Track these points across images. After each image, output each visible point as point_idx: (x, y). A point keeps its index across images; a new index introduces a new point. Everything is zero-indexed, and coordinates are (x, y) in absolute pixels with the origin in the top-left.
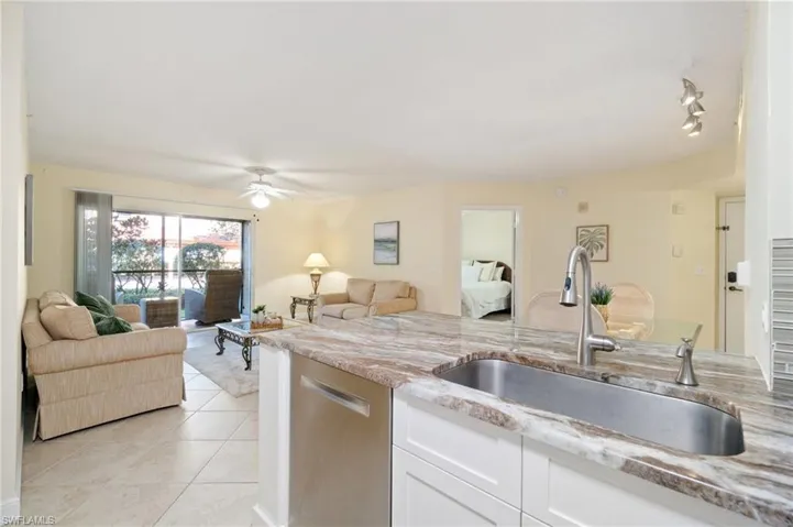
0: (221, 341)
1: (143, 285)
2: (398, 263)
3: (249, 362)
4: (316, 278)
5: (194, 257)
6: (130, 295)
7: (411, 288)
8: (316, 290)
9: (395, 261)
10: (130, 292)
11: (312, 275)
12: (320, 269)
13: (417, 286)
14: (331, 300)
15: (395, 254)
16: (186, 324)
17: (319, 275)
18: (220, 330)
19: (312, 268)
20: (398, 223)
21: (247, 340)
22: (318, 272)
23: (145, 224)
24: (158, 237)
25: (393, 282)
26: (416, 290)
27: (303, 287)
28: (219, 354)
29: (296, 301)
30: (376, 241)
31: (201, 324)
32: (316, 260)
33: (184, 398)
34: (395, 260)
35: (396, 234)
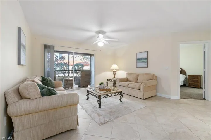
0: (88, 95)
1: (64, 75)
2: (148, 67)
3: (100, 105)
4: (115, 73)
5: (77, 67)
6: (61, 78)
7: (155, 76)
8: (114, 77)
9: (147, 66)
10: (61, 77)
11: (113, 72)
12: (116, 70)
14: (122, 80)
15: (147, 63)
16: (75, 86)
17: (116, 72)
18: (88, 91)
19: (113, 70)
20: (148, 52)
21: (99, 96)
22: (116, 71)
23: (65, 58)
24: (67, 62)
28: (87, 99)
29: (108, 80)
30: (137, 59)
31: (79, 87)
32: (115, 67)
33: (78, 125)
35: (147, 56)
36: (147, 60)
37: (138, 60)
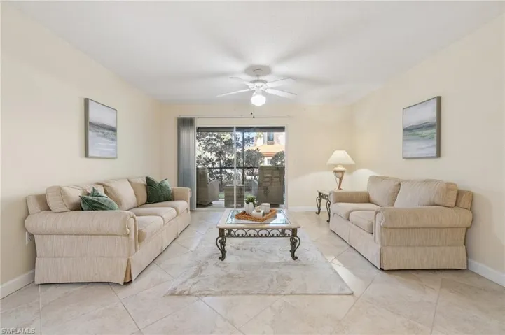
2: (439, 155)
4: (340, 175)
8: (340, 186)
11: (336, 171)
13: (473, 191)
15: (434, 142)
17: (342, 172)
19: (336, 166)
20: (439, 99)
22: (342, 169)
25: (427, 182)
26: (472, 196)
27: (328, 184)
29: (321, 196)
30: (405, 130)
32: (340, 157)
34: (434, 151)
35: (435, 114)
36: (434, 131)
37: (406, 133)
